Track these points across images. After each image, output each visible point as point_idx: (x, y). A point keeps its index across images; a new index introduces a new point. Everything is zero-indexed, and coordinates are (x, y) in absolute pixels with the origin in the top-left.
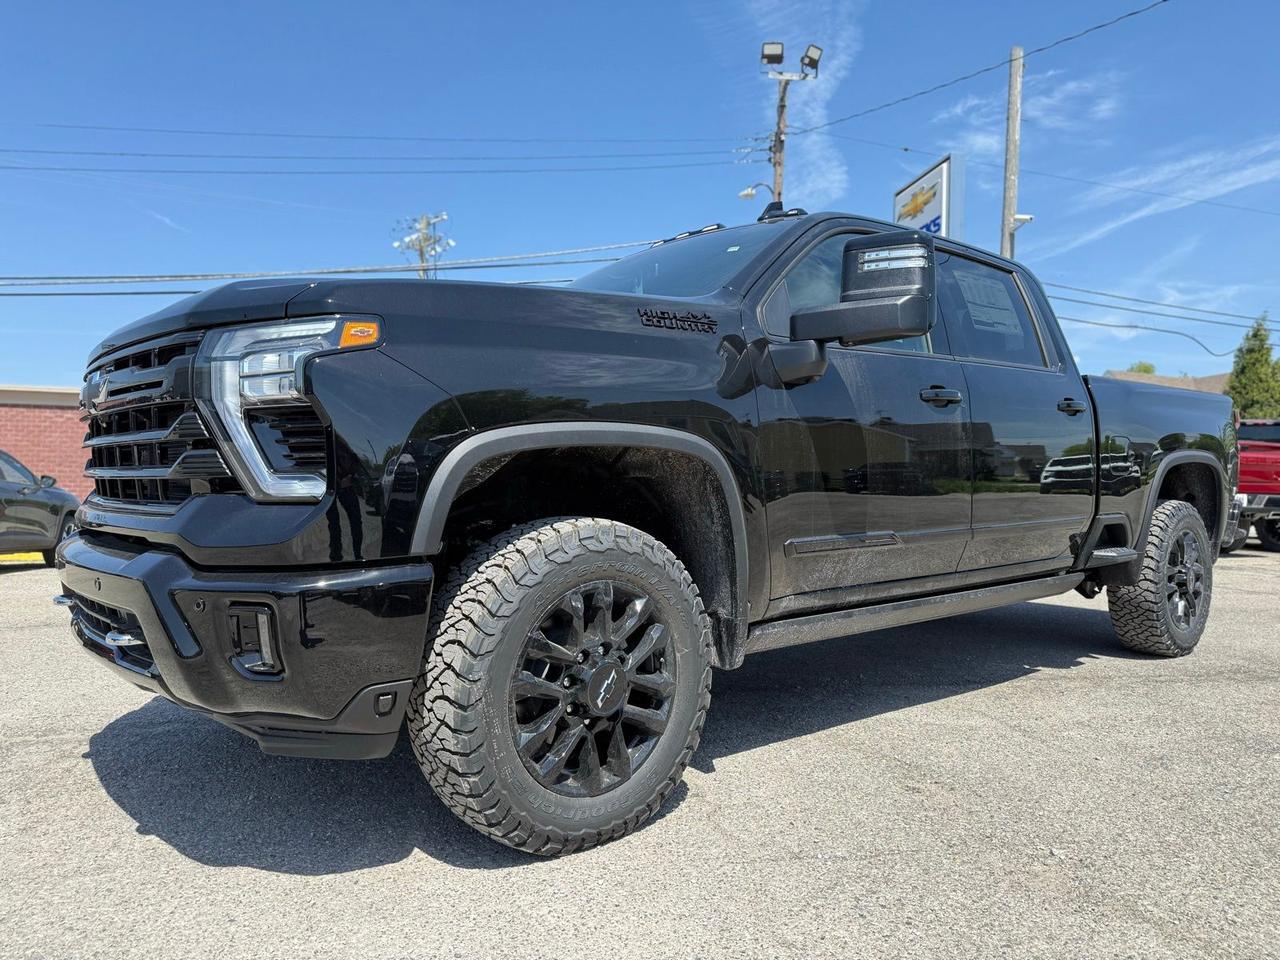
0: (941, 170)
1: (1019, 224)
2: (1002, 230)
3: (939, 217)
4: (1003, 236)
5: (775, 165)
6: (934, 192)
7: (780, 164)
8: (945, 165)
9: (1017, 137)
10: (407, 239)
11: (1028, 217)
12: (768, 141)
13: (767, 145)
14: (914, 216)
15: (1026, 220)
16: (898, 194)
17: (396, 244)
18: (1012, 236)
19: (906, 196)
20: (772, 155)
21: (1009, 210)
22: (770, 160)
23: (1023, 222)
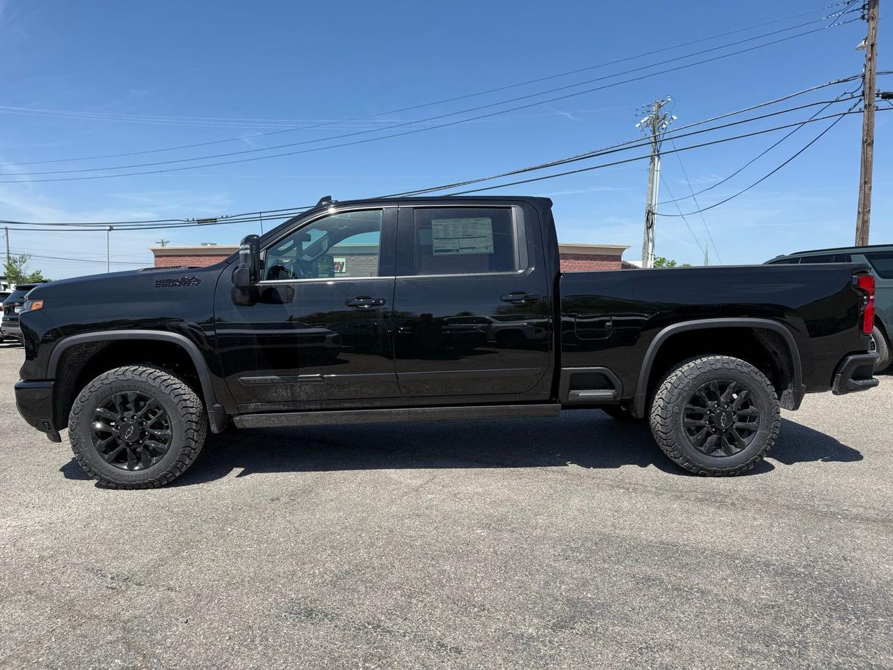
5: (868, 21)
7: (873, 19)
10: (642, 121)
13: (860, 5)
17: (637, 126)
20: (866, 12)
22: (863, 17)
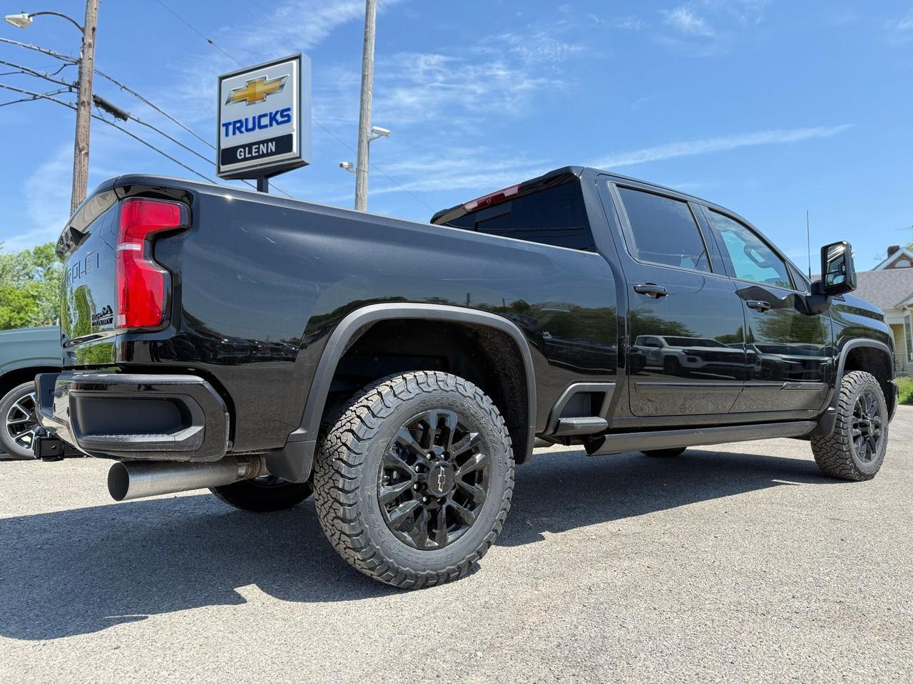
6: (280, 85)
14: (251, 102)
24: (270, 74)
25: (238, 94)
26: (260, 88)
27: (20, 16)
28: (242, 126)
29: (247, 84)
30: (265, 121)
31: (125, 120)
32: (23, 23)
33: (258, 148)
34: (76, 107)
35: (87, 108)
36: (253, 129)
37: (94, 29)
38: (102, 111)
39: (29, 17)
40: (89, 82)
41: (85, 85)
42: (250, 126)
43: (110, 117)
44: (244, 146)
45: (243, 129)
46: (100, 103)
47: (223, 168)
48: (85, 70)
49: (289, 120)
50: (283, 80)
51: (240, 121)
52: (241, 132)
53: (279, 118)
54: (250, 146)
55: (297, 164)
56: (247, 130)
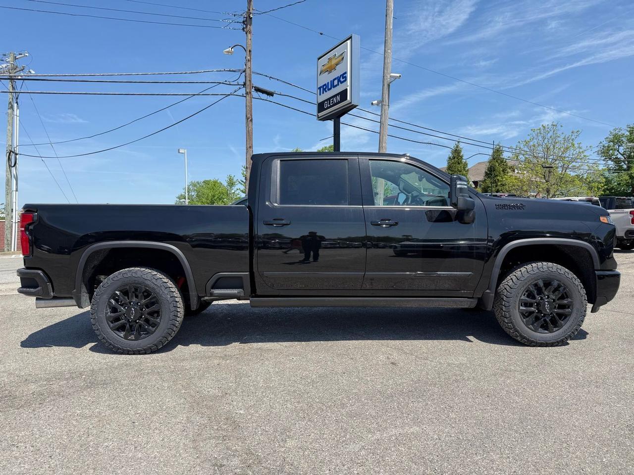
0: (347, 44)
1: (393, 79)
2: (383, 82)
3: (346, 73)
4: (383, 85)
5: (246, 33)
6: (342, 58)
7: (250, 33)
8: (349, 42)
9: (391, 27)
11: (398, 75)
12: (242, 17)
13: (242, 20)
14: (330, 72)
15: (397, 76)
16: (319, 59)
18: (389, 85)
19: (324, 60)
20: (245, 26)
21: (387, 70)
22: (243, 29)
23: (395, 78)
24: (337, 52)
25: (325, 67)
26: (334, 62)
27: (228, 50)
28: (326, 88)
29: (328, 60)
30: (336, 82)
31: (273, 96)
32: (230, 53)
33: (333, 100)
34: (245, 95)
35: (249, 95)
36: (331, 89)
37: (250, 51)
38: (260, 94)
39: (231, 49)
40: (250, 81)
41: (248, 83)
42: (330, 87)
43: (264, 96)
44: (326, 100)
45: (327, 89)
46: (258, 90)
47: (320, 114)
48: (247, 75)
49: (346, 80)
50: (343, 54)
51: (325, 85)
52: (326, 91)
53: (342, 80)
54: (329, 99)
55: (352, 107)
56: (329, 90)
